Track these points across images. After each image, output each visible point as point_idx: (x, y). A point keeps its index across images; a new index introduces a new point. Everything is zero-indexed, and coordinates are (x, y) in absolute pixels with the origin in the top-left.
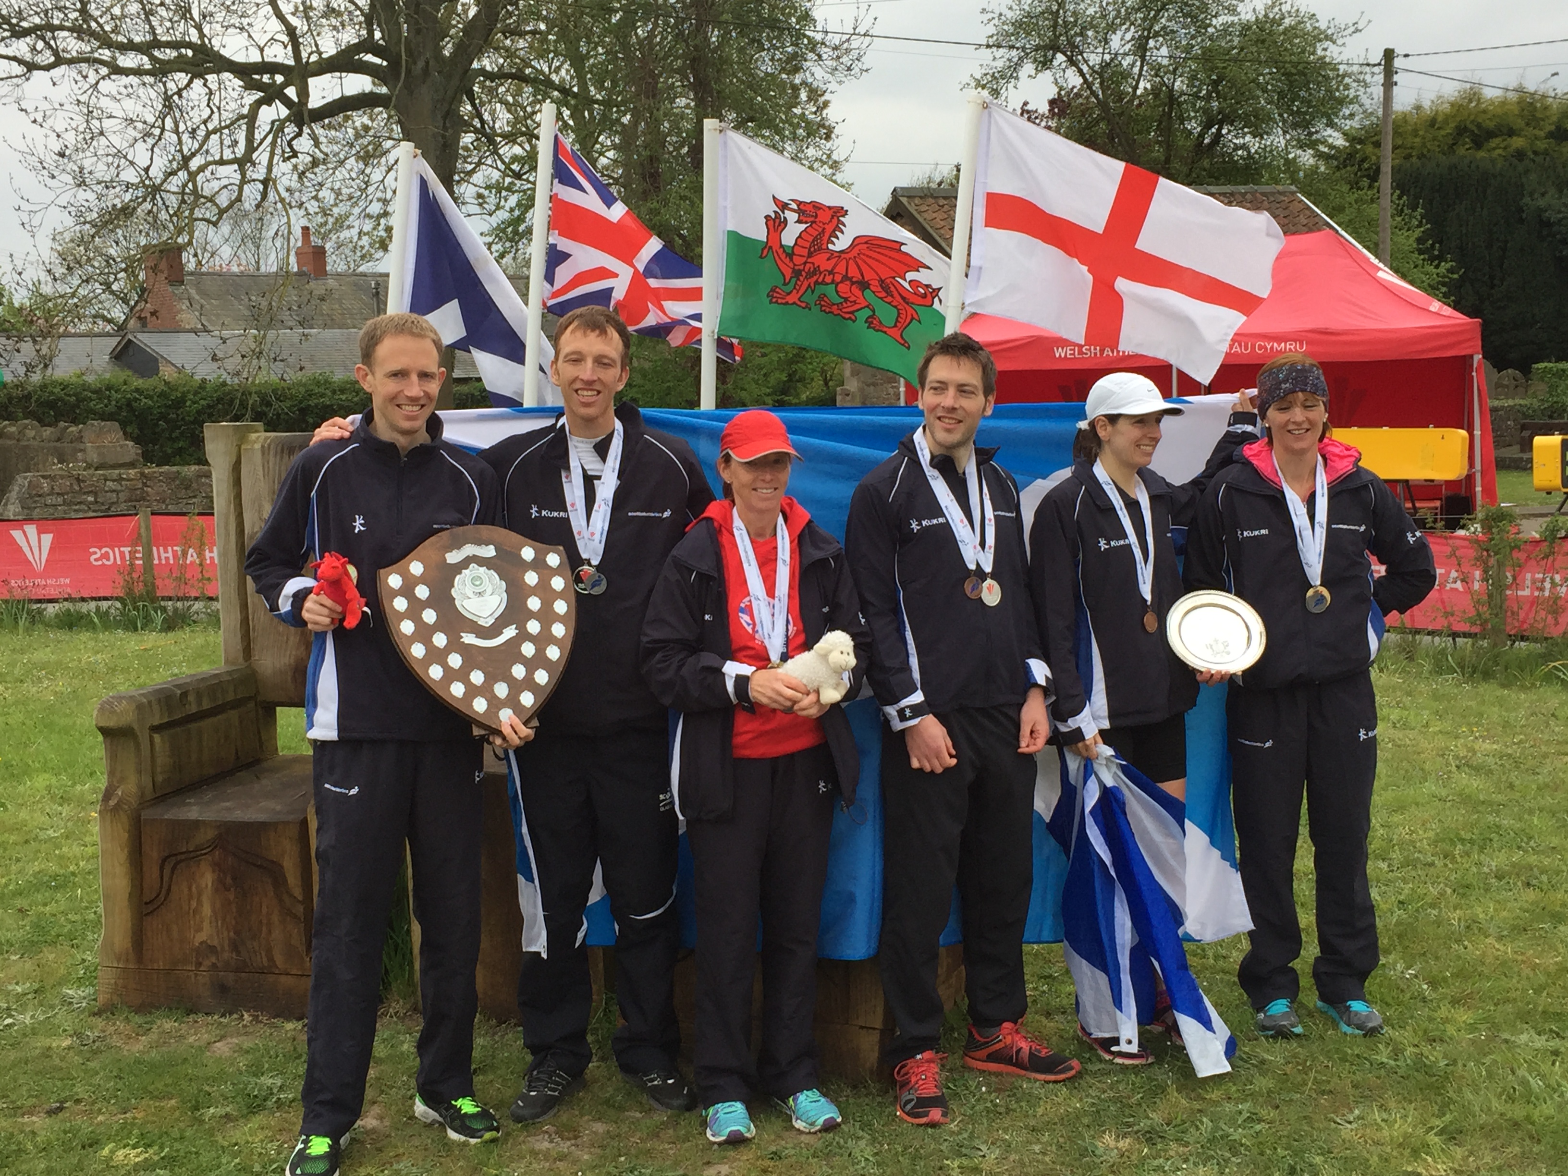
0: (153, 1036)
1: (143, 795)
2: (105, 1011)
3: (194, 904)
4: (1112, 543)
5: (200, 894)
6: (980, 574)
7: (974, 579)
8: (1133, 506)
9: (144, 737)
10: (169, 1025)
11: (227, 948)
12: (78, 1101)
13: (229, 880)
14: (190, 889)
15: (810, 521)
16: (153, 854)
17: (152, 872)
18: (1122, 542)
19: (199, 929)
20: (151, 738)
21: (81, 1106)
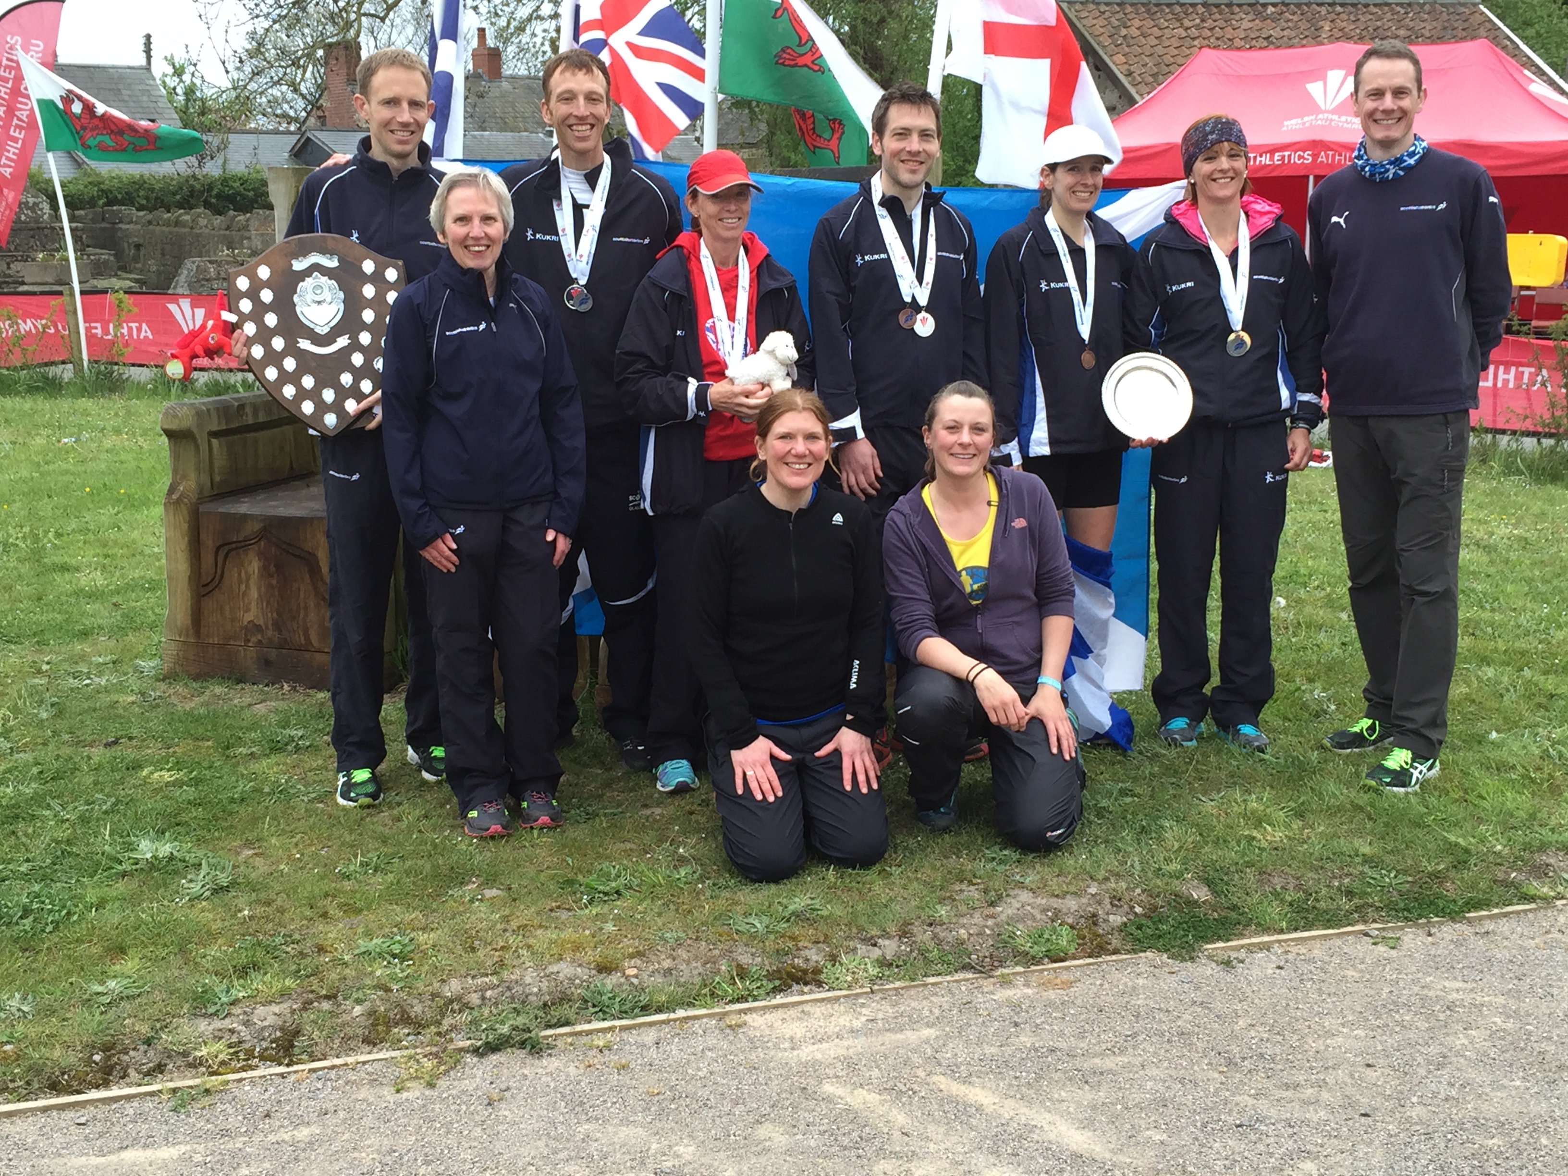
0: (205, 698)
1: (201, 491)
2: (168, 677)
3: (243, 587)
4: (1052, 285)
5: (248, 580)
6: (915, 307)
7: (909, 311)
8: (1077, 253)
9: (202, 439)
10: (218, 690)
11: (270, 627)
12: (131, 738)
13: (272, 569)
14: (240, 574)
15: (768, 256)
16: (209, 542)
17: (208, 559)
18: (1061, 285)
19: (248, 610)
20: (209, 441)
21: (134, 742)
